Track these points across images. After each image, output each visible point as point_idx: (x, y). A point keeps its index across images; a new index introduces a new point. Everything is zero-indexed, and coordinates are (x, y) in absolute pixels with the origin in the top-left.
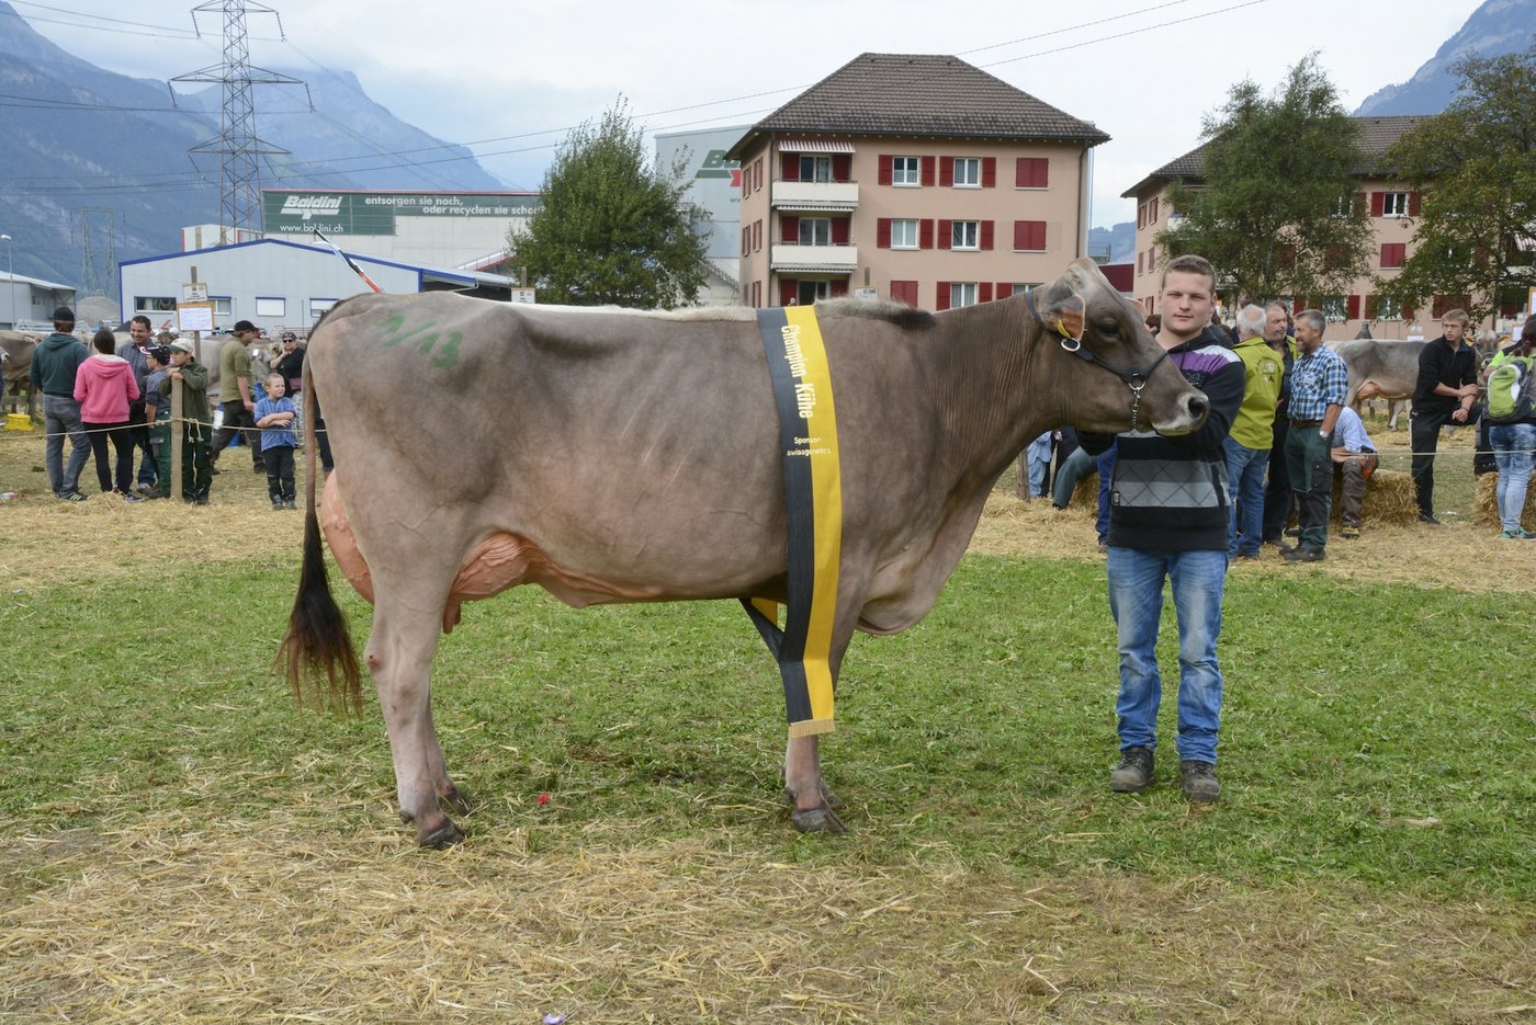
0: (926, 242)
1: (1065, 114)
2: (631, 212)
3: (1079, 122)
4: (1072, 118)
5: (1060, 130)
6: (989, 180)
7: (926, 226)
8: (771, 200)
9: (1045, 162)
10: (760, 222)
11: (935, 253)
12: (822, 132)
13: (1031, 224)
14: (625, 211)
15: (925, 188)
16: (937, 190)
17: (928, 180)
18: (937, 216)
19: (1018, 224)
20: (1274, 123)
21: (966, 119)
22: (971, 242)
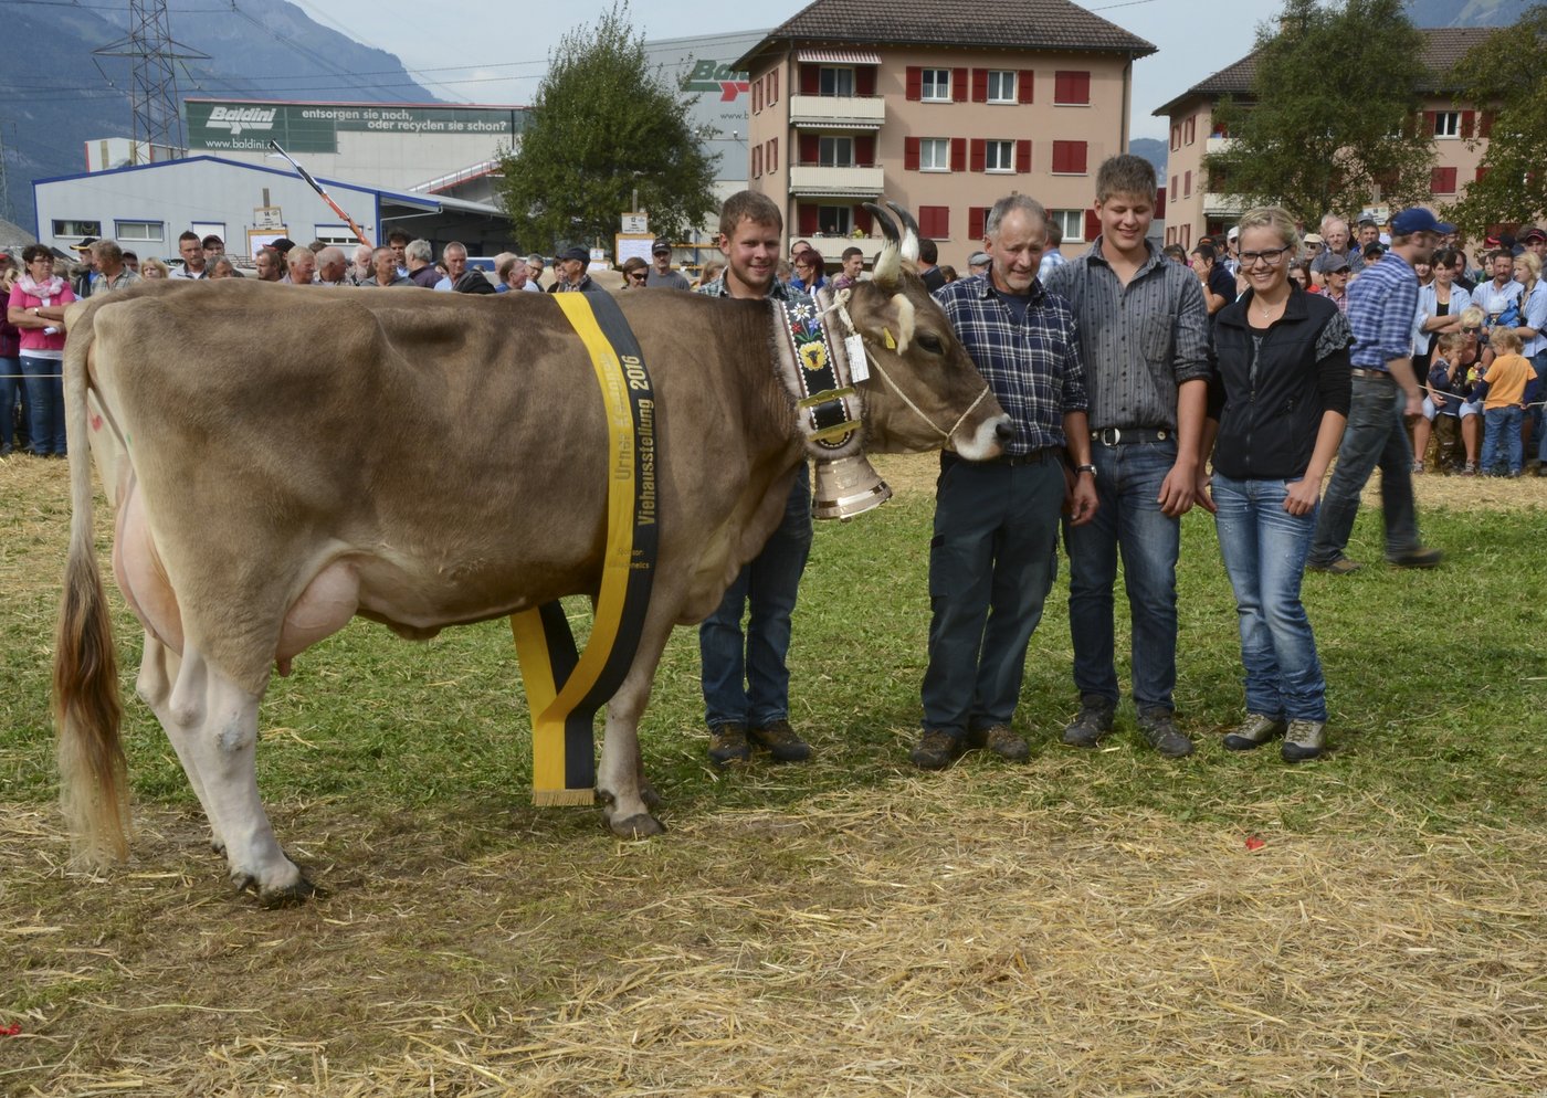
0: (958, 164)
1: (1107, 23)
2: (635, 130)
3: (1123, 32)
4: (1115, 27)
5: (1103, 40)
6: (1026, 96)
7: (958, 145)
8: (789, 116)
9: (1086, 76)
10: (775, 141)
11: (968, 175)
12: (845, 41)
13: (1070, 144)
14: (629, 127)
15: (957, 104)
16: (970, 106)
17: (959, 95)
18: (969, 135)
19: (1056, 144)
20: (1335, 35)
21: (1001, 27)
22: (1006, 164)
